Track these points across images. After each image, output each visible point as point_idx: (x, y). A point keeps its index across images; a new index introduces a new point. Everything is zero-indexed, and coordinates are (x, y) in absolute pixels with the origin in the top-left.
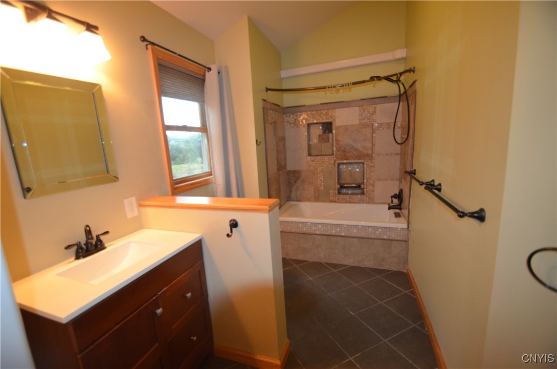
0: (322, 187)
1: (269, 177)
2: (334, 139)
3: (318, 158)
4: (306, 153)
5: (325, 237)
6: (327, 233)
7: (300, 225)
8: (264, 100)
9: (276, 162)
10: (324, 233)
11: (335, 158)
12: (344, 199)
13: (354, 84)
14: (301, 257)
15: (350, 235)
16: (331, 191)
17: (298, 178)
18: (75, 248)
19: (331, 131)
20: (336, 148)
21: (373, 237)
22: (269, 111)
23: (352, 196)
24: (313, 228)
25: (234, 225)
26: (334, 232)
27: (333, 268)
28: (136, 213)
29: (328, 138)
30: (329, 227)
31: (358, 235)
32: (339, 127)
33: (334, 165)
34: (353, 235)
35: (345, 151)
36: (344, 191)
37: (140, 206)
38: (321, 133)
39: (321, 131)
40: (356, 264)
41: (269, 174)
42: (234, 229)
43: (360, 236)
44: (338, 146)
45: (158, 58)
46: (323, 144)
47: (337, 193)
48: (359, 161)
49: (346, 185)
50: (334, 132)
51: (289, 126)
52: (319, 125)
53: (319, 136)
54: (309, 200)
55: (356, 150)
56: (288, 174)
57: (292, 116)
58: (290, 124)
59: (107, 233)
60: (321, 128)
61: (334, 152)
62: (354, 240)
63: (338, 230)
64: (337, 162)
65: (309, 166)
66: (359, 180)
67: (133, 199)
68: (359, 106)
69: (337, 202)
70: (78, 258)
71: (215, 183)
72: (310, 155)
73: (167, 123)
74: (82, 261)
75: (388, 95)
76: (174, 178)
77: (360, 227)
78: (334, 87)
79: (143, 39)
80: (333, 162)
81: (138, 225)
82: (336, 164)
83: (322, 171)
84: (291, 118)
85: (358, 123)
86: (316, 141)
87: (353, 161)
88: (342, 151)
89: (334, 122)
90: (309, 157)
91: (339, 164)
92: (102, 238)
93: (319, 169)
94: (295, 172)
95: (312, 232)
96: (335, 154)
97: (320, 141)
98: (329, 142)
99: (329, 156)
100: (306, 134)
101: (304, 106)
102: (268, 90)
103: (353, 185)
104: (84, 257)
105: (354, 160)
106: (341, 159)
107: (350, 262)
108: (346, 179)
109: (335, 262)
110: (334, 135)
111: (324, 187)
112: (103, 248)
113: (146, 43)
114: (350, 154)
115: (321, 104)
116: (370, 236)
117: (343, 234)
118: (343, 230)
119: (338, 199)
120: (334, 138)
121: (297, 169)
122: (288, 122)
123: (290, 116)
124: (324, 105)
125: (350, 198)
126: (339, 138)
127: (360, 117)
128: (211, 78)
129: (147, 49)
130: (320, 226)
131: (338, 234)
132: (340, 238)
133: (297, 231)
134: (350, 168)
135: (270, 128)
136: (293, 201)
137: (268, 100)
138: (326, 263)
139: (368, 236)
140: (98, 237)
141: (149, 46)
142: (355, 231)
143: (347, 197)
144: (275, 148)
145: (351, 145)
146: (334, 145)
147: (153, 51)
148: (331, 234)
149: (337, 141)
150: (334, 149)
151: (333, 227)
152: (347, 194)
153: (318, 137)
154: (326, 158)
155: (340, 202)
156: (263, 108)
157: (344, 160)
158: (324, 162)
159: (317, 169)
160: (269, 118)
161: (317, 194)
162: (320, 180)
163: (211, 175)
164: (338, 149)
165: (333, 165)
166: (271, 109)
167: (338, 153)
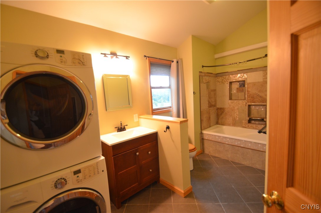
0: (238, 118)
1: (202, 110)
2: (246, 90)
3: (235, 101)
4: (228, 98)
5: (231, 146)
6: (232, 144)
7: (217, 137)
8: (200, 72)
9: (207, 103)
10: (231, 144)
11: (246, 102)
12: (252, 127)
13: (247, 61)
14: (217, 155)
15: (246, 147)
16: (243, 121)
17: (223, 112)
18: (117, 128)
19: (244, 86)
20: (247, 96)
21: (261, 150)
22: (204, 77)
23: (257, 125)
24: (224, 140)
25: (168, 128)
26: (236, 143)
27: (234, 164)
28: (137, 120)
29: (243, 90)
30: (233, 140)
31: (251, 148)
32: (250, 83)
33: (246, 105)
34: (248, 147)
35: (253, 98)
36: (253, 122)
37: (139, 118)
38: (238, 87)
39: (239, 86)
40: (250, 165)
43: (253, 148)
44: (249, 95)
45: (150, 62)
46: (239, 93)
47: (247, 123)
48: (262, 104)
49: (253, 118)
50: (246, 86)
51: (218, 83)
52: (237, 82)
53: (237, 88)
54: (229, 125)
55: (261, 97)
56: (217, 110)
57: (220, 78)
58: (219, 82)
59: (127, 125)
60: (238, 84)
61: (246, 98)
62: (249, 150)
63: (239, 143)
64: (247, 104)
65: (230, 106)
66: (263, 116)
67: (137, 115)
68: (263, 71)
69: (247, 128)
70: (118, 132)
71: (173, 111)
72: (231, 99)
73: (152, 86)
74: (119, 133)
76: (153, 108)
77: (253, 143)
78: (236, 63)
79: (145, 56)
80: (245, 104)
81: (138, 124)
82: (247, 105)
83: (237, 109)
84: (220, 79)
85: (262, 81)
86: (235, 91)
87: (258, 104)
88: (251, 97)
89: (246, 81)
90: (230, 101)
91: (249, 106)
92: (125, 127)
93: (236, 108)
94: (221, 108)
95: (223, 142)
96: (246, 99)
97: (237, 92)
98: (243, 92)
99: (242, 101)
100: (228, 87)
101: (228, 72)
102: (203, 66)
103: (259, 119)
104: (120, 131)
105: (259, 103)
106: (251, 102)
107: (246, 163)
108: (254, 115)
109: (237, 161)
110: (246, 88)
111: (239, 119)
112: (125, 130)
113: (146, 57)
114: (256, 100)
115: (238, 71)
116: (259, 150)
117: (242, 146)
118: (242, 143)
119: (248, 126)
120: (246, 89)
121: (222, 107)
122: (218, 81)
123: (219, 78)
124: (240, 71)
125: (256, 126)
126: (249, 90)
127: (264, 77)
128: (174, 65)
130: (228, 139)
131: (239, 145)
132: (240, 148)
133: (215, 140)
134: (257, 108)
135: (204, 86)
136: (220, 124)
137: (203, 72)
138: (231, 161)
139: (258, 149)
140: (124, 126)
141: (148, 58)
142: (250, 145)
143: (254, 126)
144: (207, 95)
145: (257, 94)
146: (246, 94)
147: (149, 60)
148: (235, 145)
149: (248, 91)
150: (246, 96)
151: (236, 141)
152: (255, 124)
153: (236, 89)
154: (241, 101)
155: (249, 128)
156: (199, 76)
157: (253, 103)
158: (239, 104)
159: (235, 108)
160: (204, 80)
161: (234, 122)
162: (237, 114)
163: (171, 108)
164: (248, 96)
165: (245, 106)
166: (205, 76)
167: (249, 98)
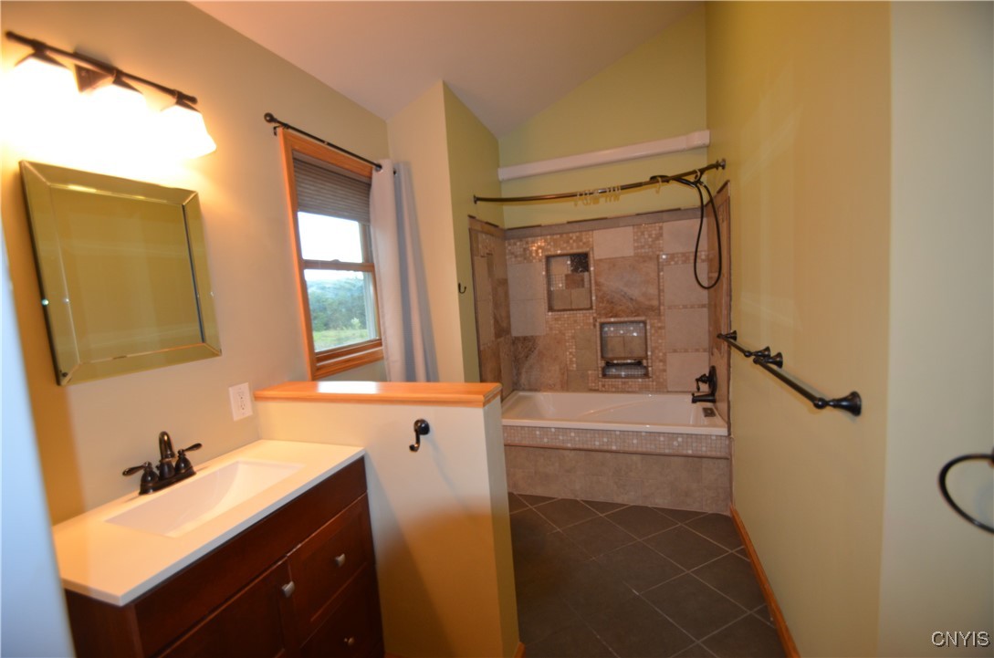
0: (575, 366)
1: (482, 348)
2: (593, 282)
3: (566, 314)
4: (544, 306)
5: (583, 453)
6: (585, 447)
7: (538, 433)
8: (471, 217)
9: (492, 322)
10: (581, 446)
11: (595, 315)
12: (613, 386)
13: (624, 188)
14: (539, 491)
15: (626, 449)
16: (590, 372)
17: (531, 350)
18: (141, 473)
19: (586, 268)
20: (597, 296)
21: (667, 451)
22: (480, 235)
23: (627, 380)
24: (561, 438)
25: (422, 429)
26: (597, 443)
27: (597, 510)
28: (248, 412)
29: (583, 280)
30: (588, 435)
31: (640, 450)
32: (600, 260)
33: (595, 326)
34: (631, 449)
35: (612, 302)
36: (613, 371)
37: (257, 398)
38: (570, 272)
39: (570, 269)
40: (640, 503)
41: (481, 342)
42: (422, 437)
43: (644, 450)
44: (600, 294)
45: (293, 150)
46: (573, 291)
47: (600, 376)
48: (636, 319)
49: (615, 362)
50: (592, 269)
51: (513, 259)
52: (565, 258)
53: (567, 276)
54: (551, 388)
55: (631, 299)
56: (514, 343)
57: (518, 243)
58: (516, 257)
59: (197, 446)
60: (569, 262)
61: (594, 304)
62: (635, 458)
63: (605, 440)
64: (598, 320)
65: (551, 329)
66: (638, 353)
67: (245, 387)
68: (633, 225)
69: (602, 391)
70: (144, 491)
71: (387, 359)
72: (551, 309)
73: (306, 256)
74: (152, 497)
75: (682, 207)
76: (317, 351)
77: (644, 434)
78: (591, 194)
79: (270, 118)
80: (591, 321)
81: (252, 433)
82: (598, 324)
83: (573, 337)
84: (517, 247)
85: (632, 254)
86: (561, 285)
87: (626, 319)
88: (608, 301)
89: (591, 253)
90: (550, 314)
91: (602, 325)
92: (189, 455)
93: (569, 334)
94: (525, 339)
95: (558, 444)
96: (594, 308)
97: (568, 286)
98: (583, 286)
99: (584, 312)
100: (544, 273)
101: (539, 226)
102: (477, 199)
103: (629, 361)
104: (156, 489)
105: (627, 316)
106: (607, 316)
107: (629, 498)
108: (616, 351)
109: (601, 499)
110: (592, 275)
111: (577, 365)
112: (190, 473)
113: (274, 125)
114: (620, 308)
115: (569, 223)
116: (662, 451)
117: (614, 448)
118: (614, 440)
119: (604, 386)
120: (593, 278)
121: (528, 334)
122: (513, 253)
123: (515, 244)
124: (574, 224)
125: (624, 383)
126: (602, 280)
127: (636, 245)
128: (381, 181)
129: (275, 134)
130: (573, 434)
131: (605, 448)
132: (608, 455)
133: (532, 443)
134: (622, 332)
135: (481, 264)
136: (524, 390)
137: (478, 218)
138: (584, 501)
139: (658, 451)
140: (182, 453)
141: (280, 130)
142: (635, 441)
143: (618, 382)
144: (491, 297)
145: (622, 291)
146: (593, 292)
147: (285, 137)
148: (593, 448)
149: (597, 284)
150: (594, 298)
151: (597, 435)
152: (618, 377)
153: (564, 278)
154: (580, 314)
155: (606, 392)
156: (470, 230)
157: (611, 317)
158: (575, 321)
159: (564, 334)
160: (480, 246)
161: (566, 377)
162: (571, 353)
163: (380, 344)
164: (600, 299)
165: (592, 327)
166: (482, 232)
167: (601, 305)
